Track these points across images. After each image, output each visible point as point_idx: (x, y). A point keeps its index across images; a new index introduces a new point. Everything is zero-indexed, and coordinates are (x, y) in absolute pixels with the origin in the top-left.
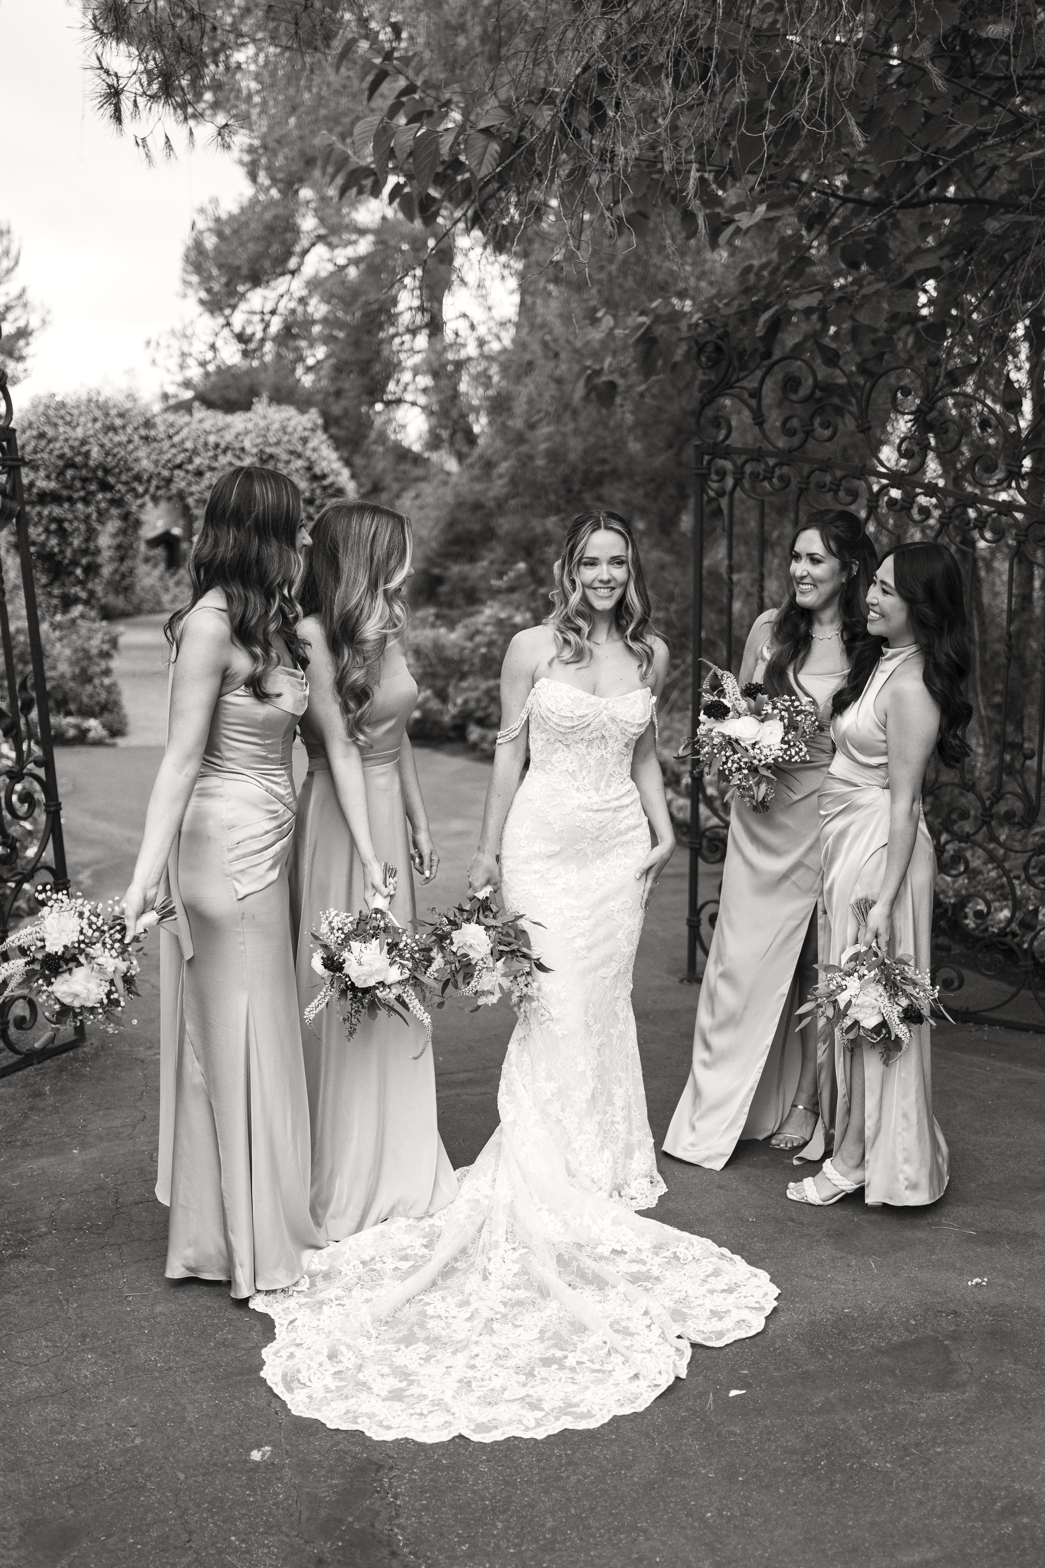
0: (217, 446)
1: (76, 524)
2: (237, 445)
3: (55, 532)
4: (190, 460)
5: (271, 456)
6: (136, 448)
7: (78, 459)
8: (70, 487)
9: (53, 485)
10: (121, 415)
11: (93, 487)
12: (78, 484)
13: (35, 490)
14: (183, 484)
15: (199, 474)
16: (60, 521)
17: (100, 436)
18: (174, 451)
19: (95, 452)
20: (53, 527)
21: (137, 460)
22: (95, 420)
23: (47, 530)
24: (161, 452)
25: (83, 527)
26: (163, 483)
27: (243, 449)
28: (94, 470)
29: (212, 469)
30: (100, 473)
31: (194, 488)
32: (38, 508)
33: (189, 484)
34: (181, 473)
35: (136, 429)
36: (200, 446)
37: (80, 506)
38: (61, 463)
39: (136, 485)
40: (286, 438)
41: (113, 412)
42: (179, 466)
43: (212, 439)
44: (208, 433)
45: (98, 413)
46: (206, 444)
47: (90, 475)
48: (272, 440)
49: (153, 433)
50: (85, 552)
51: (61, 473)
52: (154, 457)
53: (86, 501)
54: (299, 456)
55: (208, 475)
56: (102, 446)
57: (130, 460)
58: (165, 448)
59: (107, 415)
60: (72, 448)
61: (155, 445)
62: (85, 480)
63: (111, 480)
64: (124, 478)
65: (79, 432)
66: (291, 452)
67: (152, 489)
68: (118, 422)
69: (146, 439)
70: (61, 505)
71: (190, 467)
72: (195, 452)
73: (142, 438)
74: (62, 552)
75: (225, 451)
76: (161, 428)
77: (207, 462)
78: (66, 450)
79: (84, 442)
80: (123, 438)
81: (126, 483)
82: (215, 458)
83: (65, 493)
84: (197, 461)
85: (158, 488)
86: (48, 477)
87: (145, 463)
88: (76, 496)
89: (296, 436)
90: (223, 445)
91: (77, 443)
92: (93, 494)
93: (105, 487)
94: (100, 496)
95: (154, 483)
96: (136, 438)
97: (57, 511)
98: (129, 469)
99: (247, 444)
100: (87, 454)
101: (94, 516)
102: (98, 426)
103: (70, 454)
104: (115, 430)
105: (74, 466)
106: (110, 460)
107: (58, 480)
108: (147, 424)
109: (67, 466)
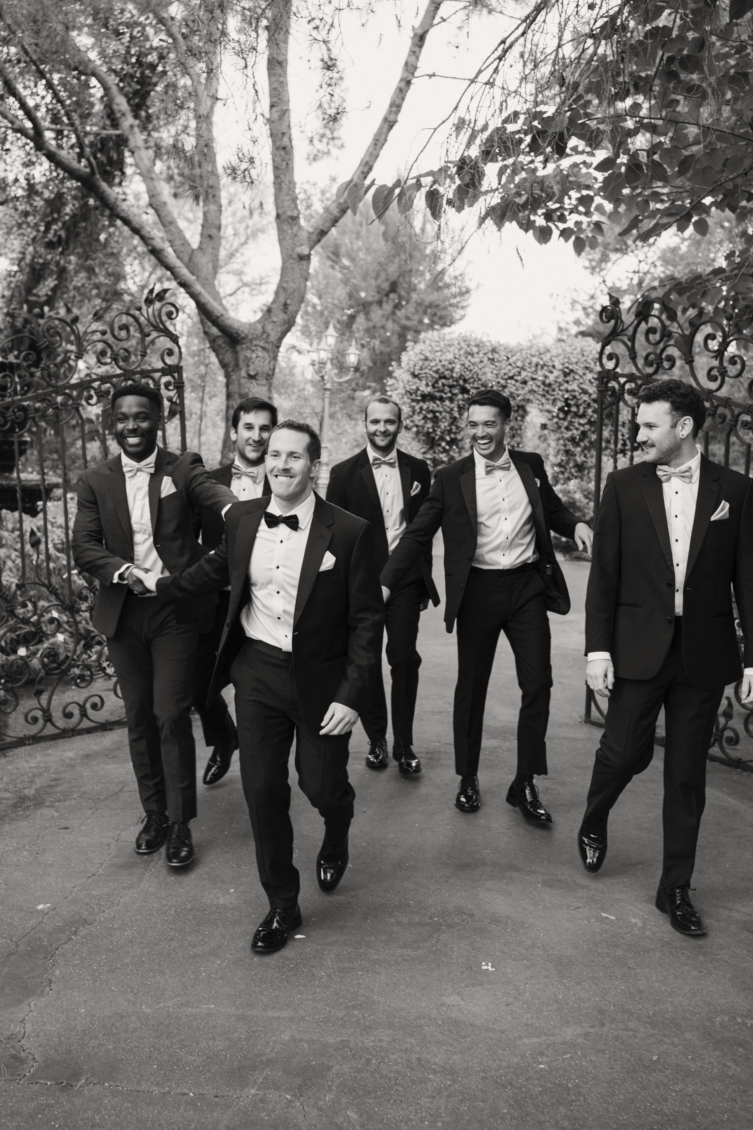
0: (537, 365)
1: (444, 414)
2: (551, 364)
3: (431, 420)
4: (519, 373)
5: (572, 371)
6: (484, 367)
7: (447, 373)
8: (442, 391)
9: (429, 389)
10: (477, 346)
11: (456, 391)
12: (447, 389)
13: (419, 393)
14: (513, 389)
15: (525, 382)
16: (433, 412)
17: (463, 358)
18: (510, 367)
19: (458, 368)
20: (430, 416)
21: (484, 374)
22: (461, 348)
23: (425, 418)
24: (500, 369)
27: (554, 367)
28: (457, 380)
29: (533, 379)
30: (461, 382)
31: (521, 392)
32: (421, 404)
33: (517, 390)
34: (513, 382)
35: (485, 354)
36: (527, 364)
37: (447, 403)
38: (437, 376)
40: (584, 359)
41: (472, 343)
42: (511, 378)
43: (535, 360)
44: (532, 356)
45: (463, 344)
46: (530, 363)
47: (454, 383)
48: (574, 360)
49: (496, 356)
50: (450, 432)
51: (436, 382)
52: (495, 372)
53: (451, 400)
54: (591, 371)
56: (463, 365)
57: (480, 372)
58: (504, 366)
59: (468, 345)
60: (443, 366)
61: (497, 364)
62: (451, 387)
63: (467, 386)
64: (475, 385)
65: (450, 356)
66: (587, 368)
68: (475, 350)
69: (492, 360)
70: (435, 402)
71: (519, 378)
72: (523, 368)
73: (489, 359)
74: (434, 431)
75: (542, 368)
76: (503, 353)
77: (530, 375)
78: (439, 367)
79: (451, 362)
80: (476, 360)
82: (535, 372)
83: (438, 394)
84: (524, 374)
86: (427, 385)
87: (489, 376)
88: (444, 396)
89: (591, 357)
90: (541, 363)
91: (446, 363)
92: (456, 395)
94: (460, 396)
96: (485, 360)
97: (432, 405)
98: (480, 380)
99: (557, 364)
100: (452, 370)
102: (462, 352)
103: (442, 370)
104: (472, 355)
105: (445, 377)
106: (468, 375)
107: (433, 386)
108: (494, 351)
109: (440, 378)
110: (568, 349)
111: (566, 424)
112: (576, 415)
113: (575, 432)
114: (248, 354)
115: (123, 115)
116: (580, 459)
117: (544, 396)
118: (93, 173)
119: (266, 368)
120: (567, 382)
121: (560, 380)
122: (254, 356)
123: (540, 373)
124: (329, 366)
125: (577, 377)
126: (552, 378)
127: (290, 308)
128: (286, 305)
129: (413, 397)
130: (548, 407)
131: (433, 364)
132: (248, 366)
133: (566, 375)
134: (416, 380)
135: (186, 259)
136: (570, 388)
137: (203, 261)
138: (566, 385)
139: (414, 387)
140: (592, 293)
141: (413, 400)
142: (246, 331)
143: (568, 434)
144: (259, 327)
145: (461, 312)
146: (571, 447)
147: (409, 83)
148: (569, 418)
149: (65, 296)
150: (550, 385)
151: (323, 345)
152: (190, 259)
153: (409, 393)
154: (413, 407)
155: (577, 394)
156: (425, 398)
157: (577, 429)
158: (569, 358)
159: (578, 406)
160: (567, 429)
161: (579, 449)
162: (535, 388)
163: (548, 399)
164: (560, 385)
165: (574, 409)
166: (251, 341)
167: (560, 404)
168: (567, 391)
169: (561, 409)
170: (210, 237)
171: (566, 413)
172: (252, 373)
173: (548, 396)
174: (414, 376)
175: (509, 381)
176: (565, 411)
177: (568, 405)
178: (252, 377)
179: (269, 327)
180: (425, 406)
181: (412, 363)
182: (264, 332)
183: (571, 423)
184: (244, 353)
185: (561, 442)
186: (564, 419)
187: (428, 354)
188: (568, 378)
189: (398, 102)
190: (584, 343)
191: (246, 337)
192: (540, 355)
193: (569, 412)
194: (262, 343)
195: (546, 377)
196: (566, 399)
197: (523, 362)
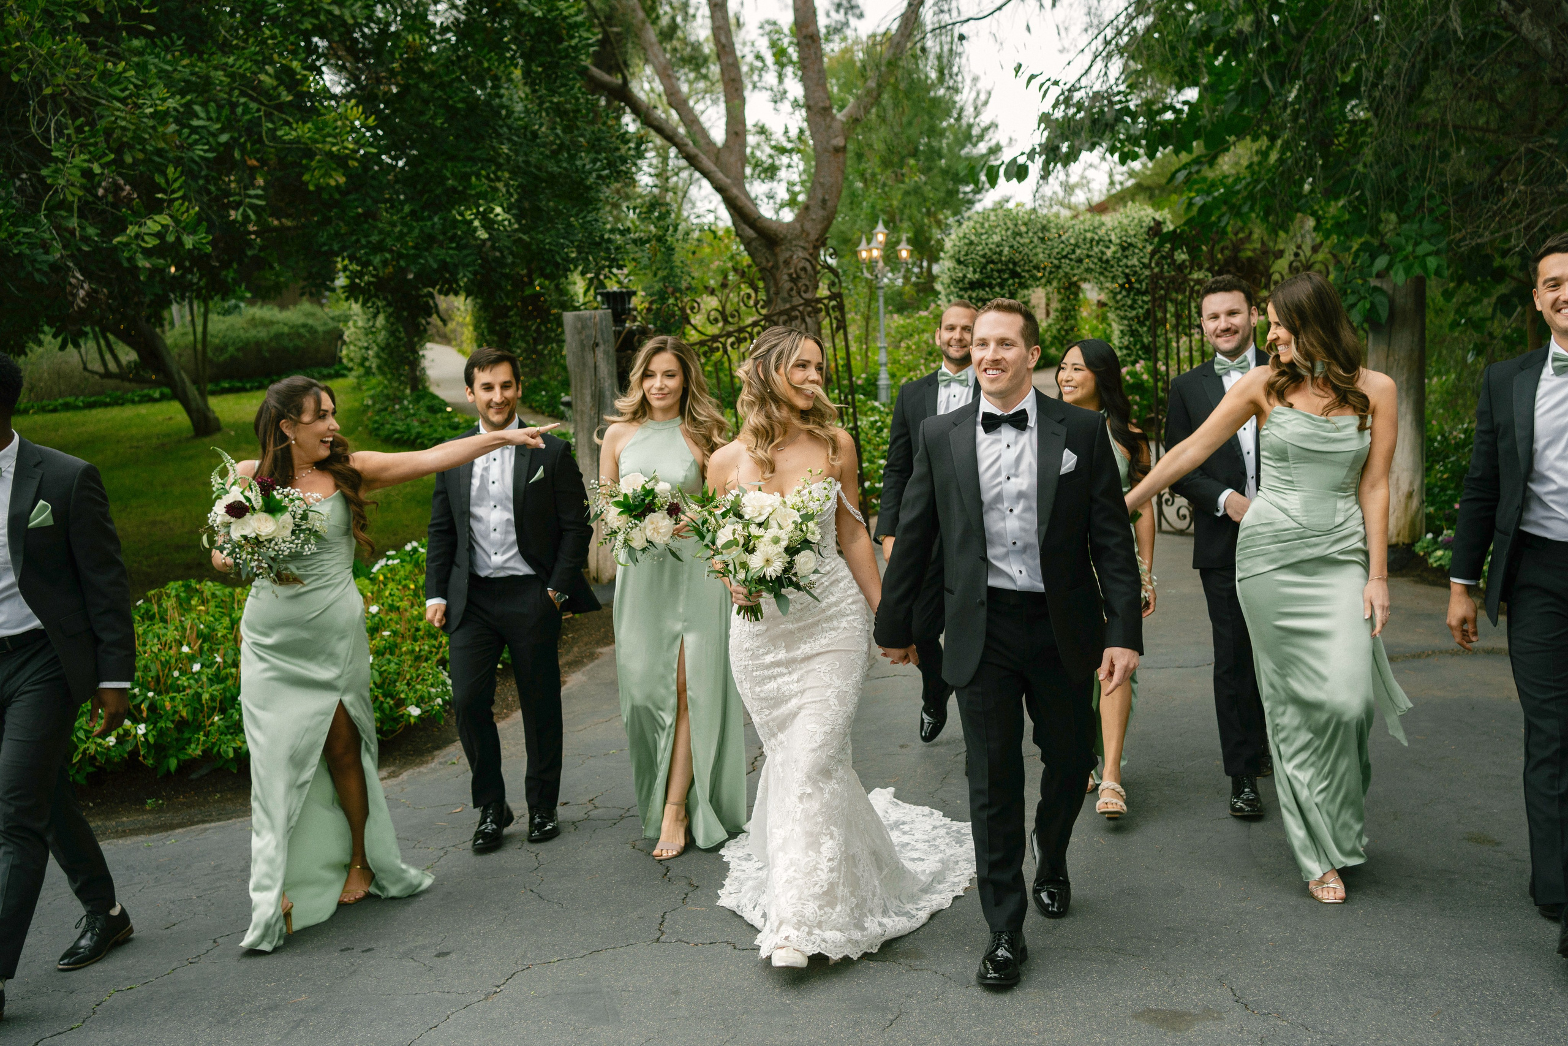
0: (1092, 240)
2: (1107, 238)
4: (1074, 252)
5: (1131, 245)
6: (1036, 247)
7: (995, 257)
8: (991, 277)
9: (977, 276)
10: (1025, 224)
11: (1006, 276)
12: (996, 274)
13: (967, 281)
14: (1068, 269)
15: (1080, 261)
17: (1011, 240)
18: (1063, 245)
19: (1006, 250)
21: (1036, 254)
22: (1008, 229)
24: (1053, 248)
26: (1054, 269)
27: (1111, 241)
28: (1006, 264)
29: (1088, 256)
30: (1011, 266)
31: (1076, 271)
33: (1072, 269)
34: (1067, 261)
35: (1036, 233)
36: (1081, 241)
38: (984, 261)
39: (1035, 272)
41: (1020, 222)
42: (1065, 257)
43: (1089, 235)
44: (1086, 231)
45: (1010, 224)
46: (1085, 240)
47: (1004, 267)
48: (1132, 233)
49: (1047, 234)
51: (984, 267)
52: (1048, 252)
53: (1002, 286)
55: (1086, 261)
56: (1012, 247)
57: (1031, 254)
58: (1056, 244)
59: (1016, 225)
60: (991, 249)
61: (1049, 243)
62: (999, 271)
63: (1018, 270)
64: (1027, 268)
65: (996, 238)
67: (1047, 274)
68: (1023, 229)
69: (1042, 239)
70: (984, 290)
71: (1073, 256)
73: (1040, 238)
75: (1098, 243)
76: (1054, 231)
77: (1085, 252)
78: (987, 251)
79: (999, 245)
80: (1027, 241)
81: (1028, 271)
82: (1091, 249)
83: (987, 281)
84: (1078, 251)
85: (1051, 273)
86: (975, 272)
87: (1041, 257)
88: (994, 282)
90: (1097, 238)
91: (994, 246)
92: (1006, 280)
93: (1014, 274)
94: (1011, 281)
95: (1048, 269)
96: (1036, 239)
97: (982, 293)
98: (1031, 262)
99: (1113, 238)
100: (1000, 253)
102: (1010, 232)
103: (989, 254)
105: (993, 262)
106: (1017, 256)
107: (982, 272)
108: (1044, 228)
109: (988, 263)
111: (1129, 302)
112: (1139, 292)
113: (1140, 310)
114: (788, 254)
115: (634, 10)
116: (1146, 340)
117: (1101, 273)
118: (625, 83)
120: (1127, 257)
121: (1119, 255)
122: (793, 256)
123: (1096, 249)
124: (881, 264)
125: (1137, 251)
126: (1109, 253)
127: (829, 204)
128: (824, 201)
129: (961, 285)
130: (1109, 285)
131: (979, 248)
132: (789, 267)
133: (1124, 249)
134: (963, 267)
135: (713, 158)
136: (1130, 263)
137: (731, 158)
138: (1125, 261)
139: (961, 275)
142: (786, 231)
143: (1133, 314)
144: (798, 226)
146: (1136, 326)
148: (1132, 295)
150: (1107, 261)
151: (873, 244)
152: (717, 158)
153: (955, 282)
155: (1138, 269)
156: (973, 285)
157: (1142, 307)
158: (1126, 231)
159: (1140, 282)
160: (1132, 307)
162: (1092, 266)
163: (1107, 277)
164: (1119, 260)
166: (790, 242)
167: (1120, 281)
168: (1127, 266)
169: (1123, 287)
170: (736, 134)
171: (1129, 291)
173: (1107, 273)
174: (959, 262)
175: (1063, 261)
176: (1128, 287)
177: (1129, 282)
179: (808, 226)
180: (974, 295)
181: (956, 249)
182: (803, 231)
183: (1134, 301)
184: (784, 254)
185: (1126, 322)
186: (1127, 297)
187: (973, 238)
188: (1128, 253)
190: (1142, 213)
191: (785, 237)
192: (1094, 230)
193: (1131, 288)
194: (802, 244)
195: (1103, 253)
196: (1127, 276)
197: (1077, 238)
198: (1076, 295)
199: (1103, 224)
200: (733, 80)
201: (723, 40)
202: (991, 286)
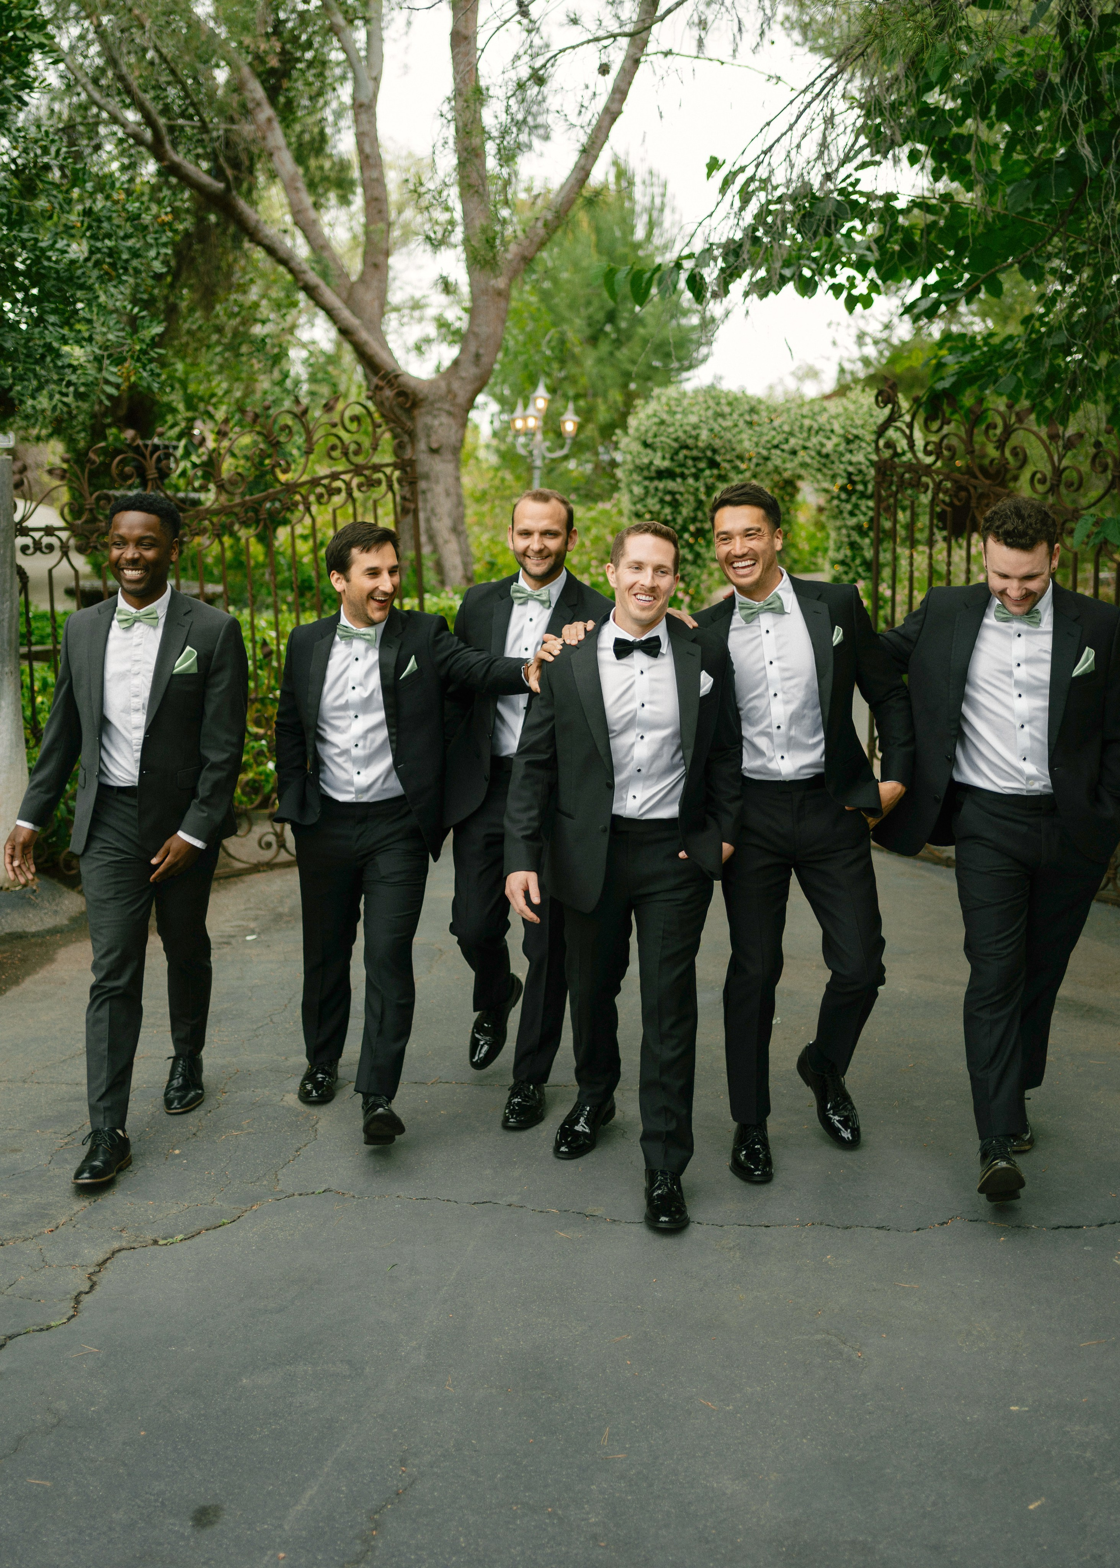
0: (810, 429)
1: (686, 496)
2: (828, 427)
3: (670, 504)
4: (786, 441)
5: (857, 437)
6: (740, 432)
7: (690, 442)
8: (683, 465)
9: (666, 464)
10: (730, 404)
11: (702, 465)
12: (690, 462)
13: (653, 468)
14: (778, 462)
15: (794, 453)
16: (672, 493)
17: (711, 421)
18: (774, 432)
19: (704, 435)
20: (668, 498)
21: (741, 442)
22: (708, 408)
23: (662, 501)
24: (761, 435)
25: (691, 498)
26: (761, 461)
27: (832, 431)
28: (703, 451)
29: (805, 448)
30: (709, 453)
31: (789, 465)
32: (656, 483)
33: (784, 462)
34: (778, 452)
35: (741, 415)
36: (796, 428)
37: (691, 481)
38: (675, 445)
39: (738, 463)
41: (723, 401)
42: (776, 447)
43: (807, 422)
44: (803, 417)
45: (711, 403)
46: (801, 427)
47: (700, 455)
48: (859, 422)
49: (755, 418)
50: (694, 520)
51: (676, 453)
52: (755, 439)
53: (696, 477)
55: (801, 453)
56: (711, 430)
57: (734, 440)
58: (765, 430)
59: (718, 404)
60: (685, 432)
61: (757, 428)
62: (695, 459)
63: (718, 458)
64: (728, 457)
65: (693, 419)
67: (752, 466)
68: (727, 410)
69: (750, 424)
70: (674, 480)
71: (785, 447)
72: (791, 434)
73: (746, 422)
74: (674, 520)
75: (817, 432)
76: (764, 414)
77: (801, 442)
78: (680, 434)
79: (695, 427)
80: (728, 423)
81: (730, 461)
82: (808, 439)
83: (678, 470)
84: (792, 441)
85: (757, 465)
86: (664, 458)
87: (747, 444)
88: (686, 472)
90: (816, 426)
91: (688, 428)
92: (702, 470)
93: (712, 464)
94: (707, 472)
95: (754, 461)
96: (741, 424)
97: (671, 485)
98: (733, 450)
99: (836, 427)
100: (696, 438)
101: (702, 489)
102: (710, 413)
103: (683, 437)
104: (722, 415)
105: (687, 447)
106: (717, 443)
107: (672, 459)
108: (753, 410)
109: (681, 448)
110: (851, 407)
111: (849, 507)
112: (863, 495)
113: (862, 518)
114: (428, 420)
115: (258, 104)
116: (869, 554)
117: (819, 470)
118: (228, 189)
119: (453, 439)
120: (851, 452)
121: (842, 448)
122: (436, 423)
123: (814, 440)
124: (539, 437)
125: (864, 445)
126: (830, 446)
127: (485, 360)
128: (478, 356)
129: (646, 473)
130: (826, 485)
131: (671, 430)
132: (428, 436)
133: (848, 442)
134: (649, 451)
135: (345, 294)
136: (854, 459)
137: (367, 296)
138: (848, 456)
139: (646, 461)
140: (886, 320)
141: (646, 478)
142: (426, 391)
143: (852, 522)
144: (443, 384)
145: (704, 350)
146: (856, 537)
147: (637, 62)
148: (854, 499)
149: (176, 343)
150: (827, 456)
151: (531, 410)
152: (350, 294)
153: (639, 469)
154: (646, 488)
155: (863, 467)
156: (661, 474)
157: (865, 514)
158: (852, 420)
159: (865, 484)
160: (852, 514)
161: (867, 541)
162: (808, 460)
163: (825, 475)
164: (842, 454)
165: (860, 487)
166: (432, 404)
167: (840, 482)
168: (851, 463)
169: (843, 488)
170: (374, 266)
171: (850, 493)
172: (435, 446)
173: (825, 470)
174: (646, 445)
175: (773, 451)
176: (848, 490)
177: (853, 483)
178: (434, 451)
179: (456, 385)
180: (661, 485)
181: (643, 428)
182: (449, 391)
183: (856, 506)
184: (423, 419)
185: (844, 531)
186: (847, 501)
187: (665, 416)
188: (852, 446)
189: (623, 86)
191: (426, 398)
192: (814, 416)
193: (854, 491)
194: (447, 406)
195: (822, 445)
196: (850, 474)
197: (792, 425)
198: (792, 496)
199: (825, 409)
200: (376, 199)
201: (368, 149)
202: (683, 476)
